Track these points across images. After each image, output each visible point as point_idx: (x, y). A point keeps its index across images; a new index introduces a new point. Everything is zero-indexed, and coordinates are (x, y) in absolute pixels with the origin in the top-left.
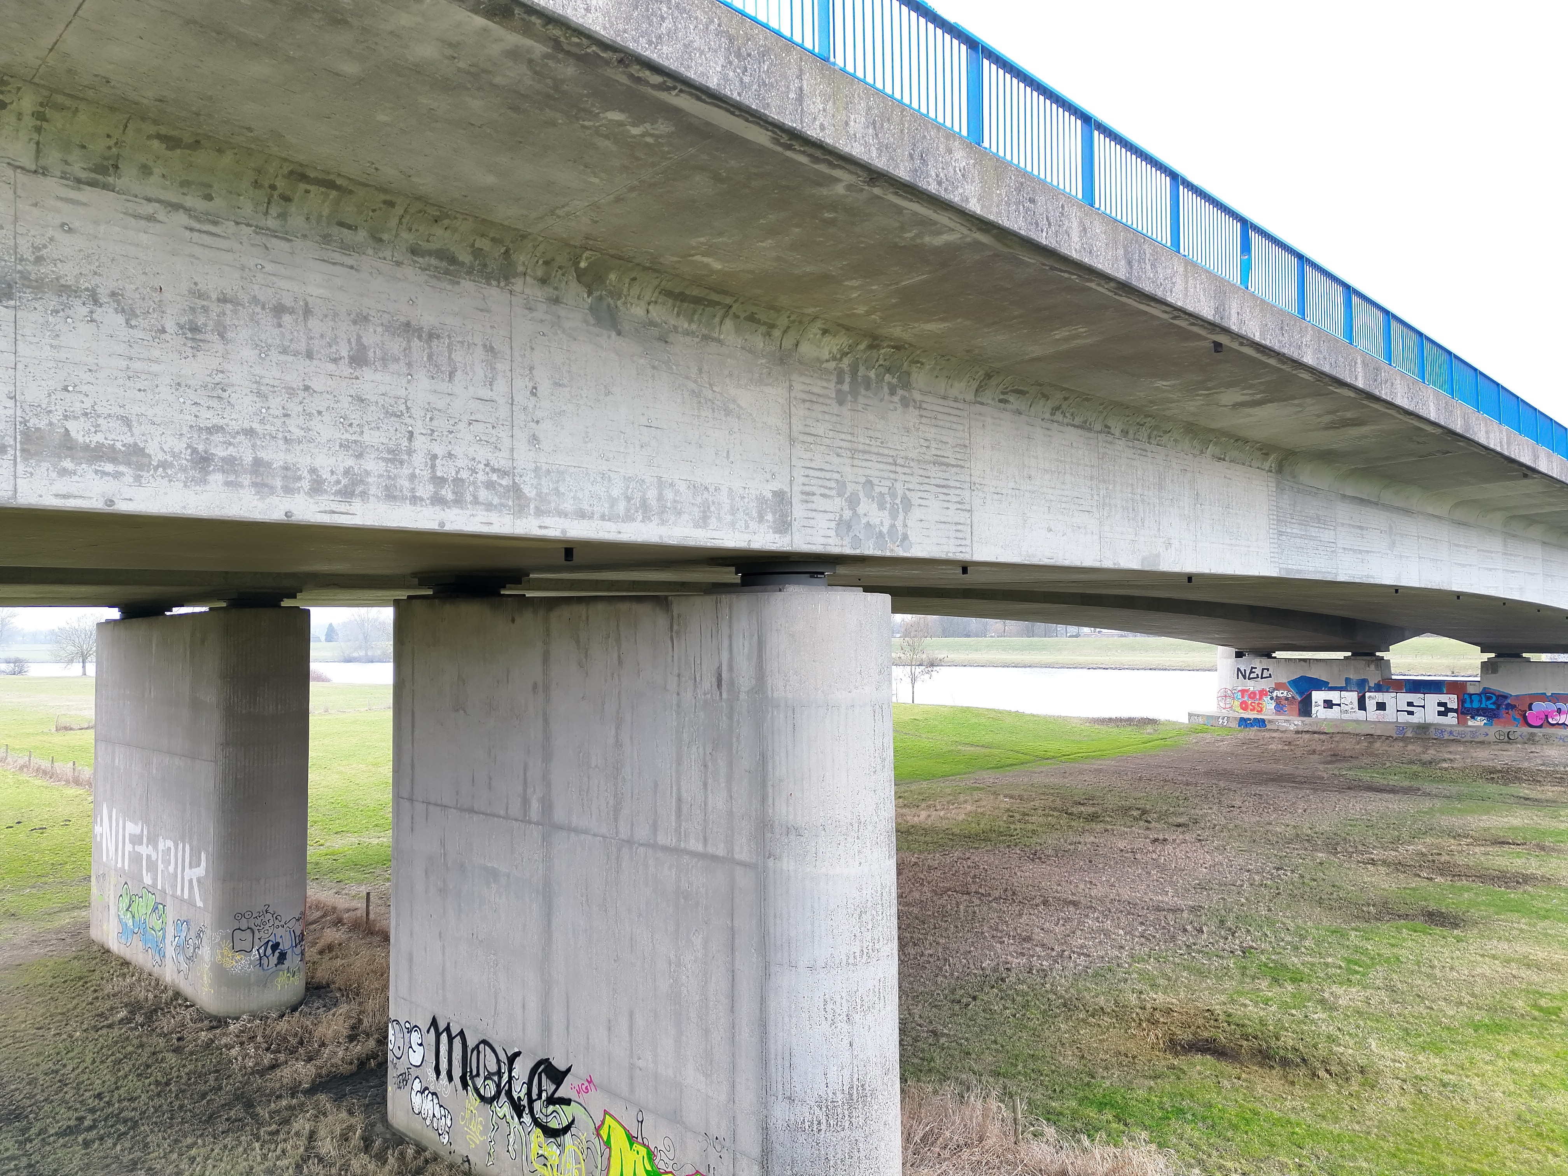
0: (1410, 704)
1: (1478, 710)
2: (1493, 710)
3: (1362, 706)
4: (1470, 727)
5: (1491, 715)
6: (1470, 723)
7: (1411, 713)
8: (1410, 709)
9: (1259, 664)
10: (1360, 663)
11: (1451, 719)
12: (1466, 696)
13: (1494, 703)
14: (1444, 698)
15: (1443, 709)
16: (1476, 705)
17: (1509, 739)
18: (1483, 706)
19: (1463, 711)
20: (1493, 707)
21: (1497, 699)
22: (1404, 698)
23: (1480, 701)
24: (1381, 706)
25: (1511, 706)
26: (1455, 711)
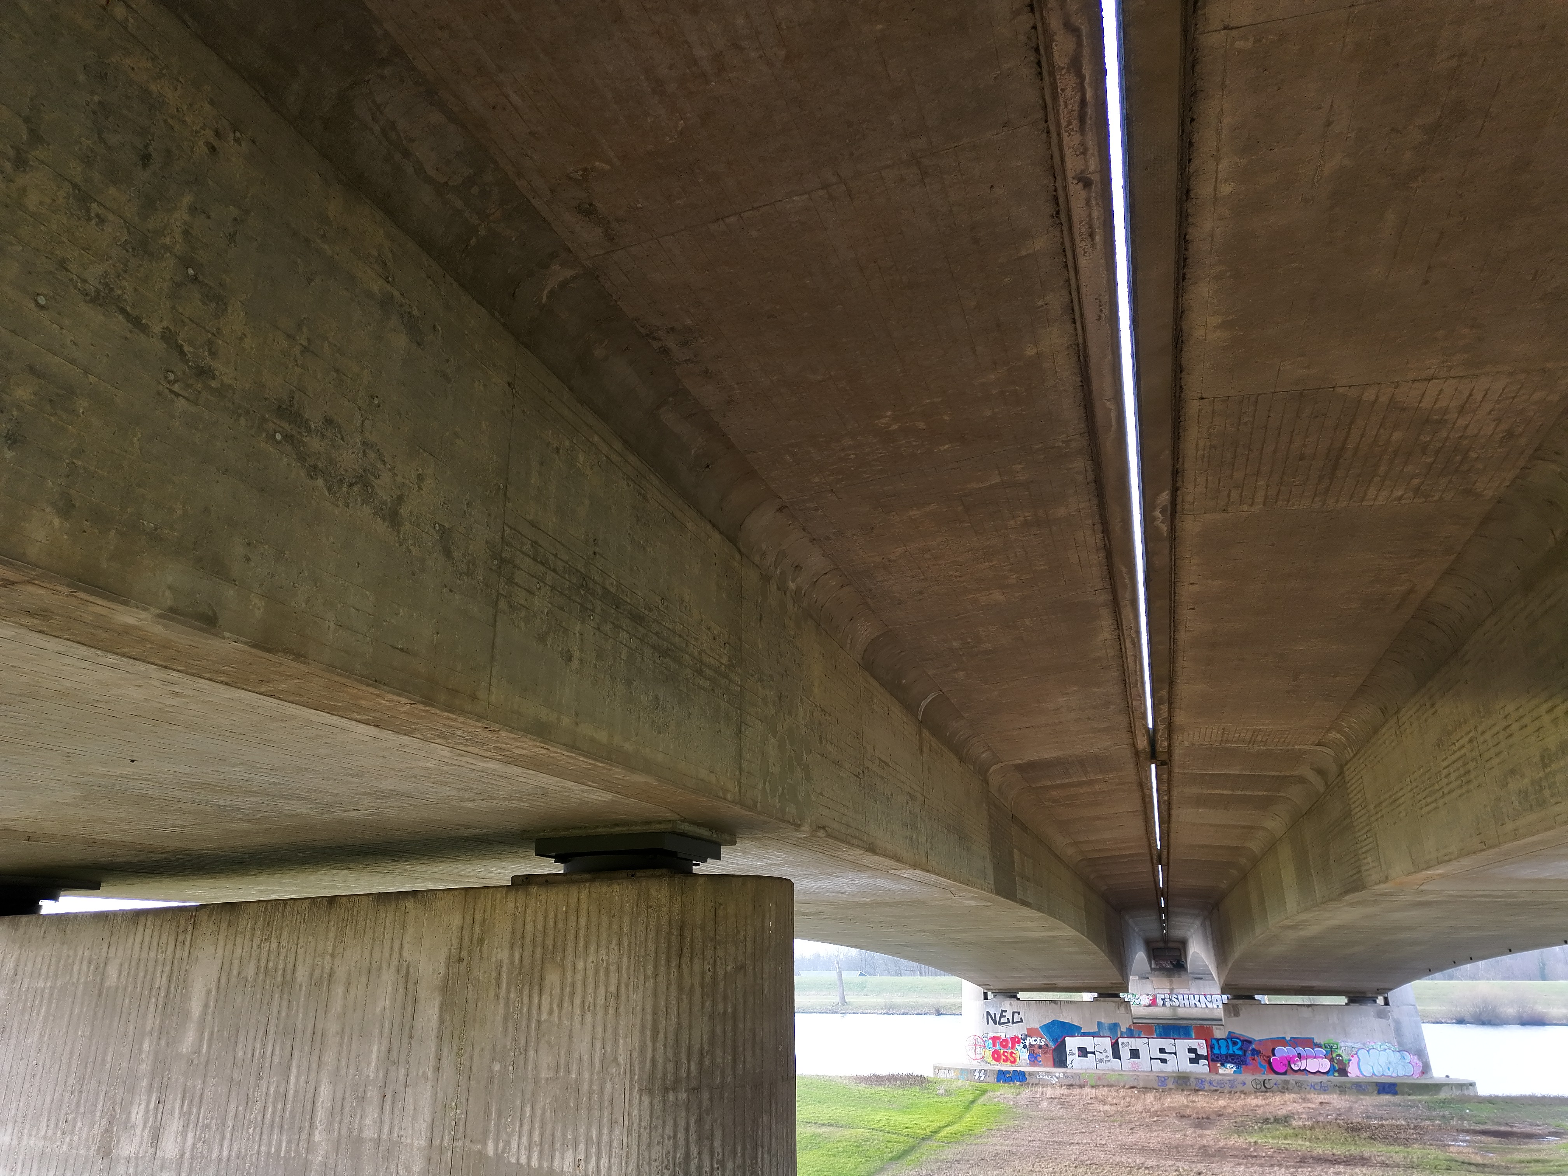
0: (1162, 1051)
1: (1226, 1056)
2: (1240, 1056)
3: (1116, 1055)
4: (1221, 1075)
5: (1239, 1061)
6: (1221, 1071)
7: (1164, 1061)
8: (1163, 1056)
9: (1008, 1006)
10: (1110, 1004)
11: (1202, 1067)
12: (1214, 1042)
13: (1240, 1049)
14: (1193, 1043)
15: (1193, 1056)
16: (1224, 1051)
17: (1264, 1088)
18: (1231, 1052)
19: (1215, 1058)
20: (1240, 1053)
21: (1243, 1044)
22: (1157, 1043)
23: (1228, 1047)
24: (1135, 1054)
25: (1256, 1052)
26: (1206, 1058)
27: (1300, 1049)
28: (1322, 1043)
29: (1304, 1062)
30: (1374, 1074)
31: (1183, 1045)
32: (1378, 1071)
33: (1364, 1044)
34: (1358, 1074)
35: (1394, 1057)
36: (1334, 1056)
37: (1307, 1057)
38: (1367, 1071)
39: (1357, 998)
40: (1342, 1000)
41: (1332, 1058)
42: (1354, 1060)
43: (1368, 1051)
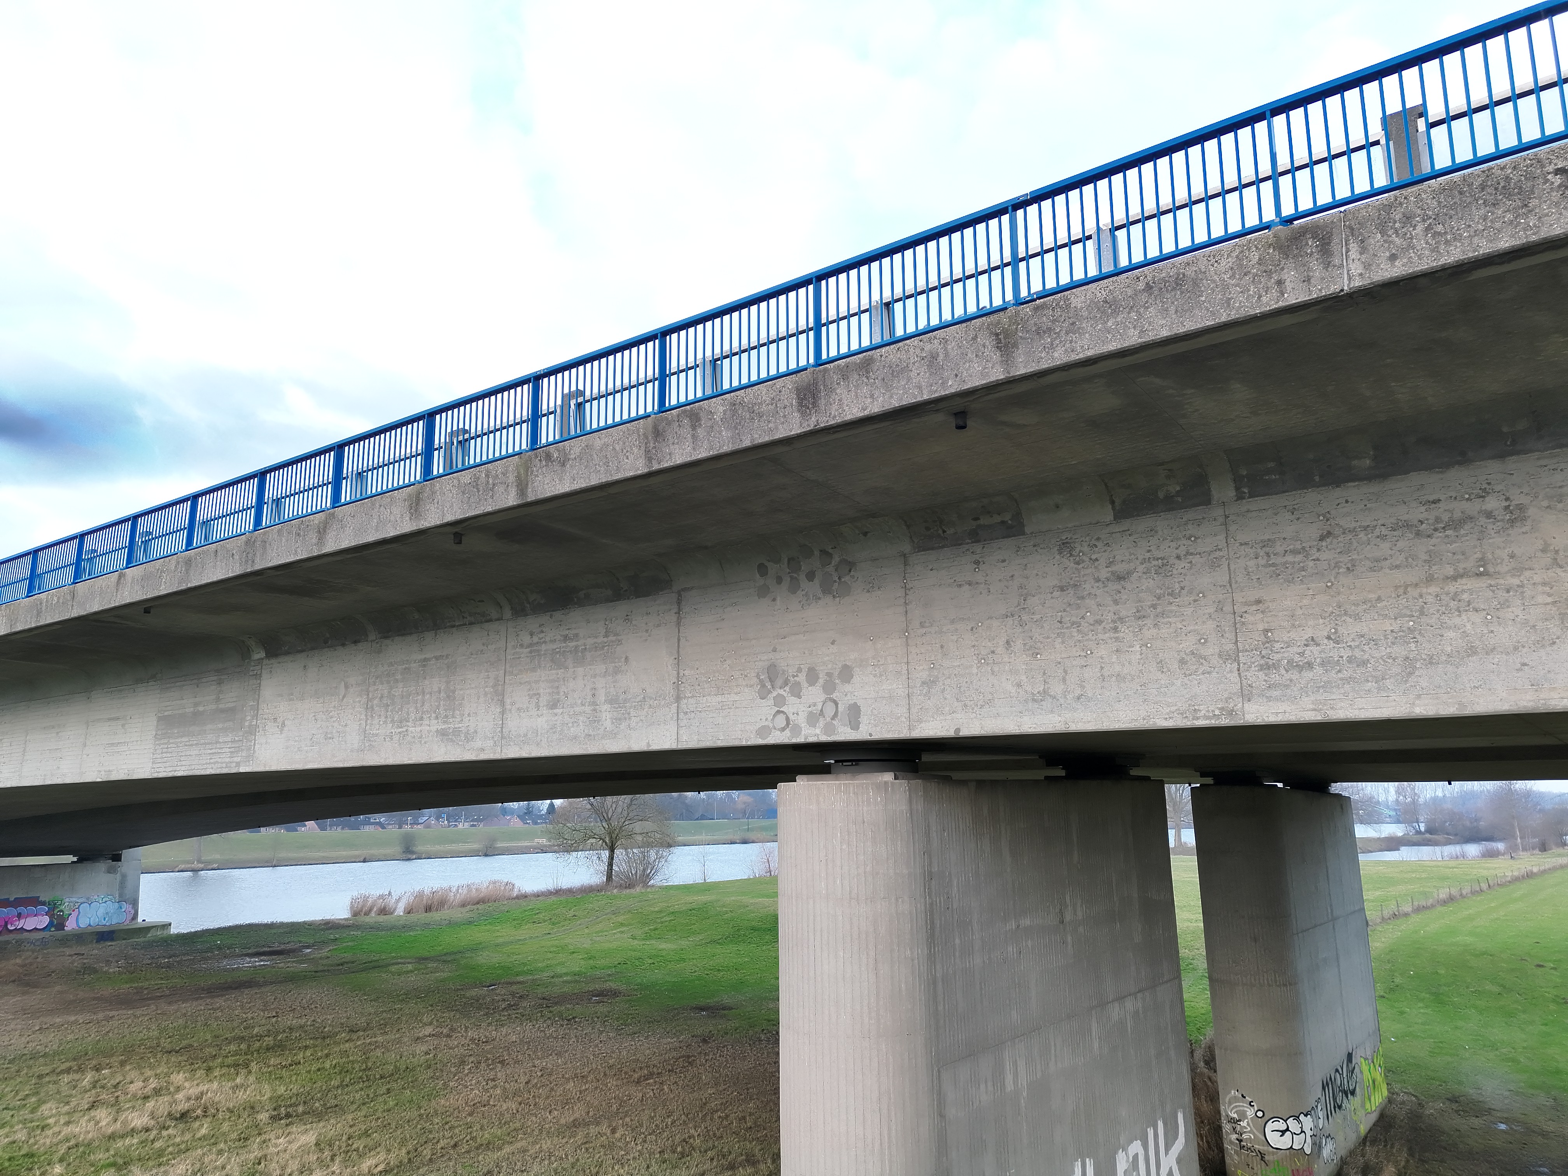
27: (21, 909)
28: (47, 901)
29: (22, 921)
30: (90, 925)
32: (94, 921)
33: (88, 899)
34: (75, 926)
35: (112, 907)
36: (55, 912)
37: (28, 916)
38: (84, 923)
39: (86, 857)
40: (70, 858)
41: (54, 914)
42: (74, 914)
43: (90, 904)
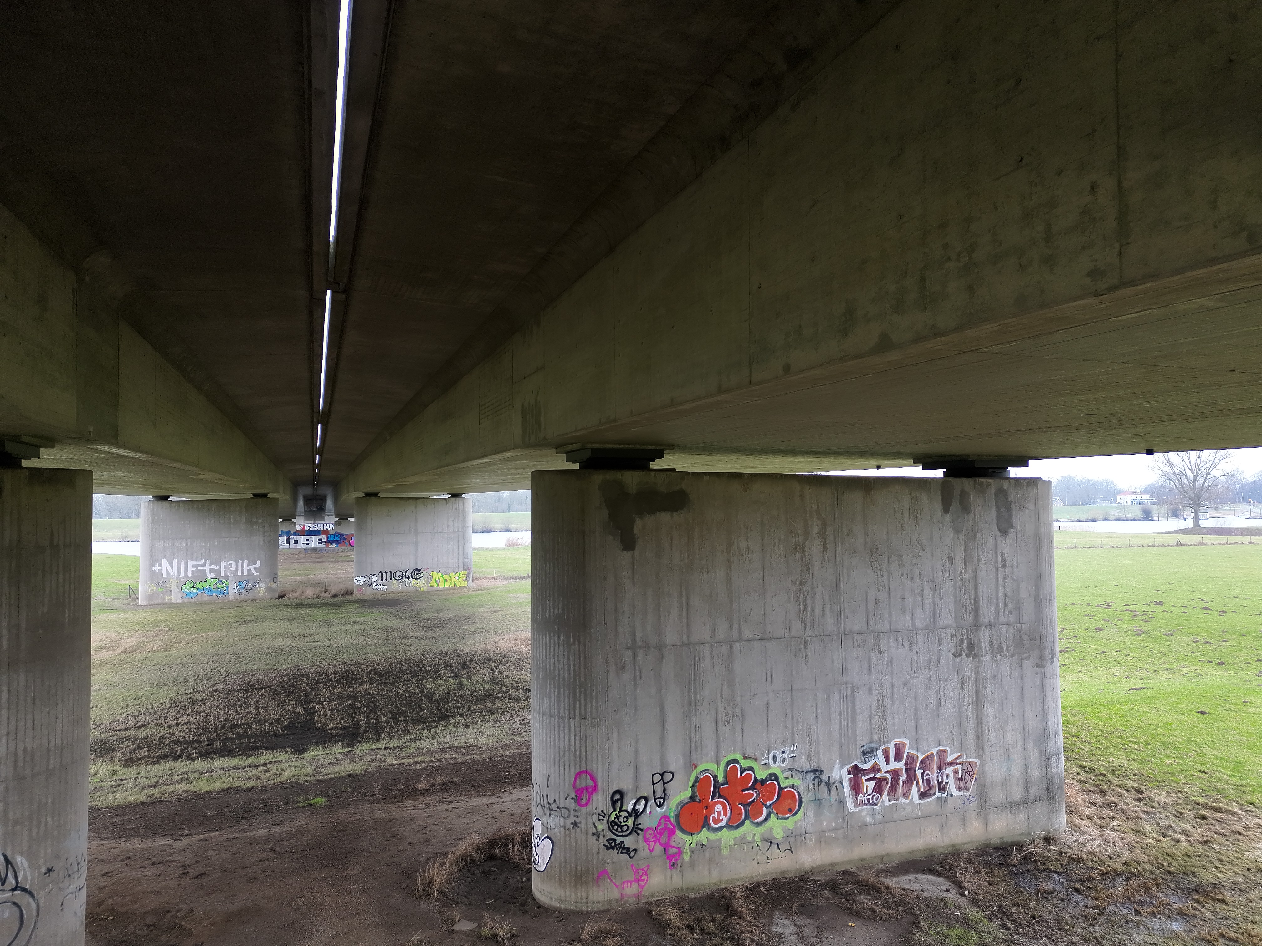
0: (307, 540)
1: (333, 541)
2: (338, 540)
3: (288, 542)
4: (331, 548)
5: (337, 542)
6: (330, 546)
7: (308, 544)
8: (308, 542)
10: (287, 524)
11: (323, 545)
12: (329, 536)
13: (339, 538)
14: (320, 537)
15: (320, 541)
16: (332, 539)
17: (346, 551)
18: (335, 539)
19: (328, 542)
21: (340, 536)
22: (305, 538)
23: (334, 537)
24: (296, 542)
25: (345, 539)
26: (324, 542)
31: (316, 537)
